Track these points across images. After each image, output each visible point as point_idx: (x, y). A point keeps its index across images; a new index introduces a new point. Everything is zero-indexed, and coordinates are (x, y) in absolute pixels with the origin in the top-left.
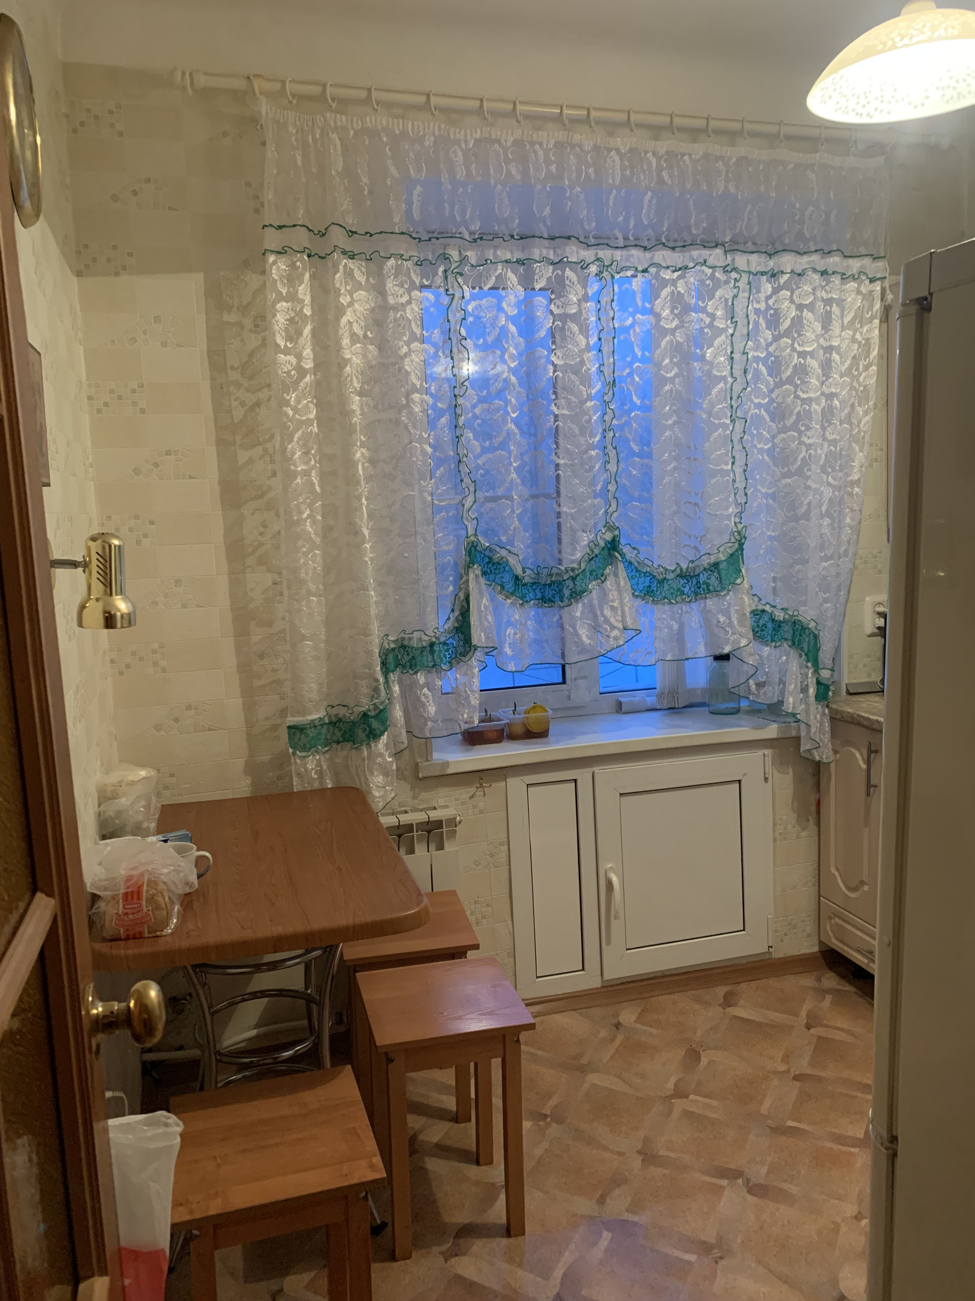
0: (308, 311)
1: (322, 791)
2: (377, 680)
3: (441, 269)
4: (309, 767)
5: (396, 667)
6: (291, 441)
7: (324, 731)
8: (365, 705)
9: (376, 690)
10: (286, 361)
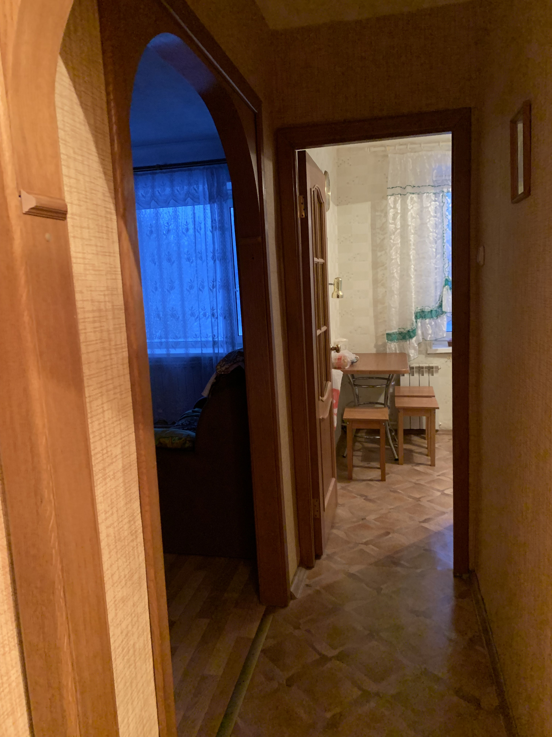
0: (399, 211)
1: (396, 354)
2: (413, 321)
3: (441, 194)
4: (392, 346)
5: (420, 318)
6: (392, 250)
7: (397, 336)
8: (409, 328)
9: (413, 324)
10: (392, 227)
